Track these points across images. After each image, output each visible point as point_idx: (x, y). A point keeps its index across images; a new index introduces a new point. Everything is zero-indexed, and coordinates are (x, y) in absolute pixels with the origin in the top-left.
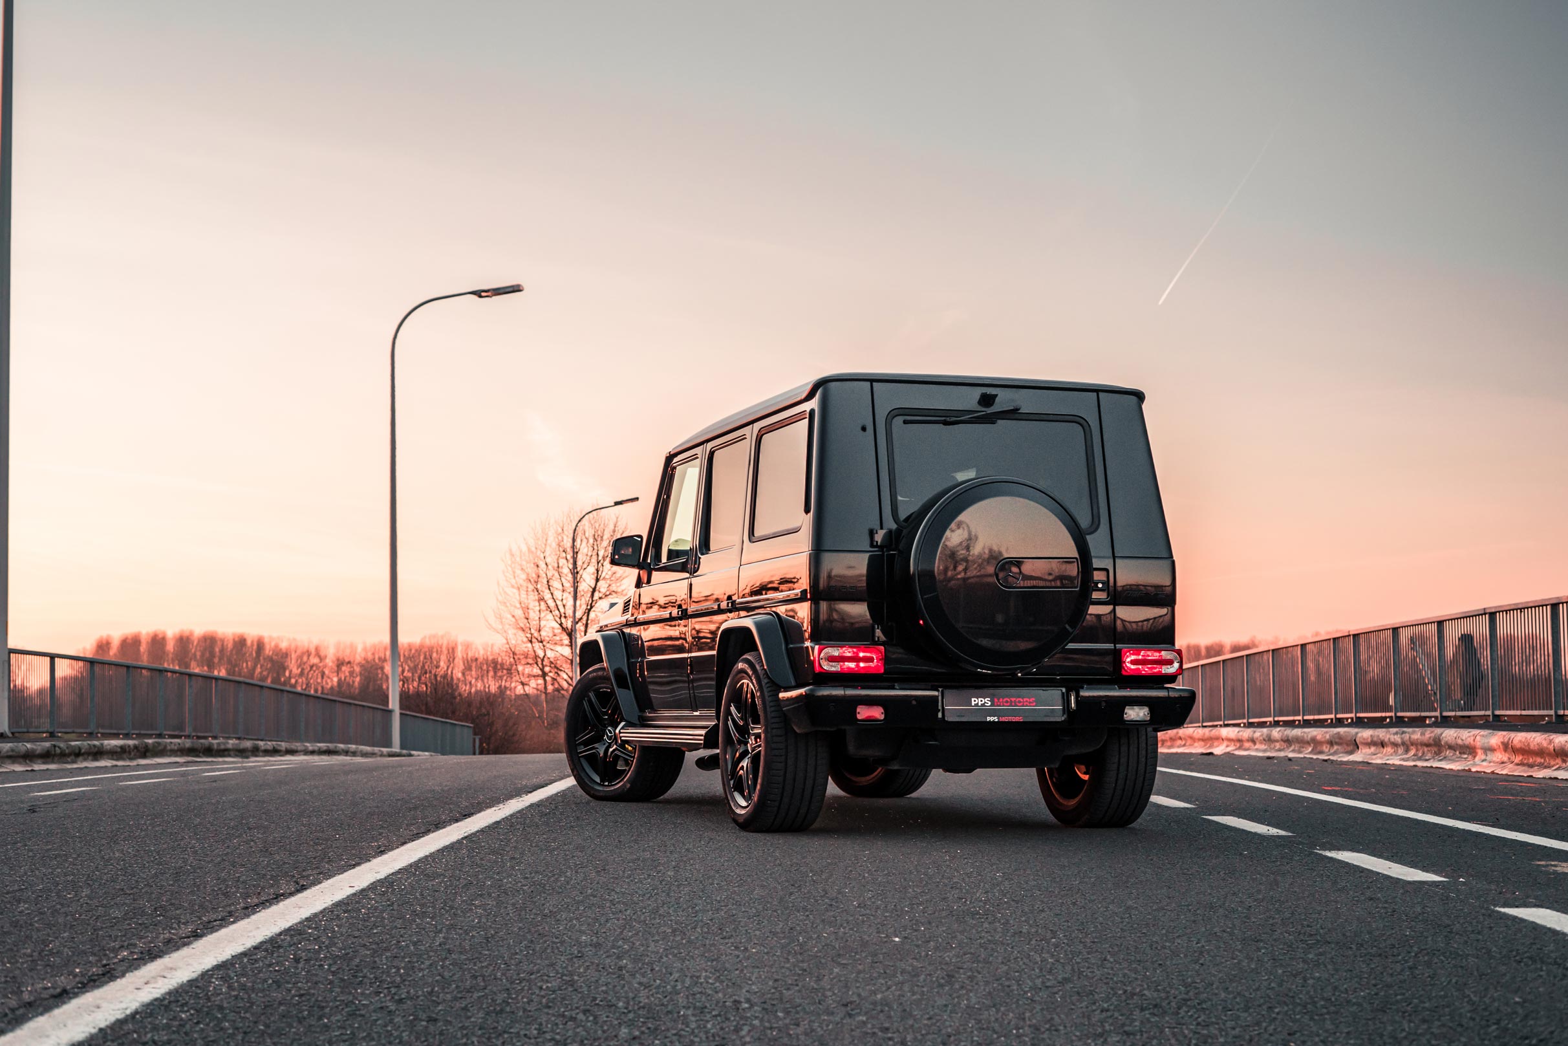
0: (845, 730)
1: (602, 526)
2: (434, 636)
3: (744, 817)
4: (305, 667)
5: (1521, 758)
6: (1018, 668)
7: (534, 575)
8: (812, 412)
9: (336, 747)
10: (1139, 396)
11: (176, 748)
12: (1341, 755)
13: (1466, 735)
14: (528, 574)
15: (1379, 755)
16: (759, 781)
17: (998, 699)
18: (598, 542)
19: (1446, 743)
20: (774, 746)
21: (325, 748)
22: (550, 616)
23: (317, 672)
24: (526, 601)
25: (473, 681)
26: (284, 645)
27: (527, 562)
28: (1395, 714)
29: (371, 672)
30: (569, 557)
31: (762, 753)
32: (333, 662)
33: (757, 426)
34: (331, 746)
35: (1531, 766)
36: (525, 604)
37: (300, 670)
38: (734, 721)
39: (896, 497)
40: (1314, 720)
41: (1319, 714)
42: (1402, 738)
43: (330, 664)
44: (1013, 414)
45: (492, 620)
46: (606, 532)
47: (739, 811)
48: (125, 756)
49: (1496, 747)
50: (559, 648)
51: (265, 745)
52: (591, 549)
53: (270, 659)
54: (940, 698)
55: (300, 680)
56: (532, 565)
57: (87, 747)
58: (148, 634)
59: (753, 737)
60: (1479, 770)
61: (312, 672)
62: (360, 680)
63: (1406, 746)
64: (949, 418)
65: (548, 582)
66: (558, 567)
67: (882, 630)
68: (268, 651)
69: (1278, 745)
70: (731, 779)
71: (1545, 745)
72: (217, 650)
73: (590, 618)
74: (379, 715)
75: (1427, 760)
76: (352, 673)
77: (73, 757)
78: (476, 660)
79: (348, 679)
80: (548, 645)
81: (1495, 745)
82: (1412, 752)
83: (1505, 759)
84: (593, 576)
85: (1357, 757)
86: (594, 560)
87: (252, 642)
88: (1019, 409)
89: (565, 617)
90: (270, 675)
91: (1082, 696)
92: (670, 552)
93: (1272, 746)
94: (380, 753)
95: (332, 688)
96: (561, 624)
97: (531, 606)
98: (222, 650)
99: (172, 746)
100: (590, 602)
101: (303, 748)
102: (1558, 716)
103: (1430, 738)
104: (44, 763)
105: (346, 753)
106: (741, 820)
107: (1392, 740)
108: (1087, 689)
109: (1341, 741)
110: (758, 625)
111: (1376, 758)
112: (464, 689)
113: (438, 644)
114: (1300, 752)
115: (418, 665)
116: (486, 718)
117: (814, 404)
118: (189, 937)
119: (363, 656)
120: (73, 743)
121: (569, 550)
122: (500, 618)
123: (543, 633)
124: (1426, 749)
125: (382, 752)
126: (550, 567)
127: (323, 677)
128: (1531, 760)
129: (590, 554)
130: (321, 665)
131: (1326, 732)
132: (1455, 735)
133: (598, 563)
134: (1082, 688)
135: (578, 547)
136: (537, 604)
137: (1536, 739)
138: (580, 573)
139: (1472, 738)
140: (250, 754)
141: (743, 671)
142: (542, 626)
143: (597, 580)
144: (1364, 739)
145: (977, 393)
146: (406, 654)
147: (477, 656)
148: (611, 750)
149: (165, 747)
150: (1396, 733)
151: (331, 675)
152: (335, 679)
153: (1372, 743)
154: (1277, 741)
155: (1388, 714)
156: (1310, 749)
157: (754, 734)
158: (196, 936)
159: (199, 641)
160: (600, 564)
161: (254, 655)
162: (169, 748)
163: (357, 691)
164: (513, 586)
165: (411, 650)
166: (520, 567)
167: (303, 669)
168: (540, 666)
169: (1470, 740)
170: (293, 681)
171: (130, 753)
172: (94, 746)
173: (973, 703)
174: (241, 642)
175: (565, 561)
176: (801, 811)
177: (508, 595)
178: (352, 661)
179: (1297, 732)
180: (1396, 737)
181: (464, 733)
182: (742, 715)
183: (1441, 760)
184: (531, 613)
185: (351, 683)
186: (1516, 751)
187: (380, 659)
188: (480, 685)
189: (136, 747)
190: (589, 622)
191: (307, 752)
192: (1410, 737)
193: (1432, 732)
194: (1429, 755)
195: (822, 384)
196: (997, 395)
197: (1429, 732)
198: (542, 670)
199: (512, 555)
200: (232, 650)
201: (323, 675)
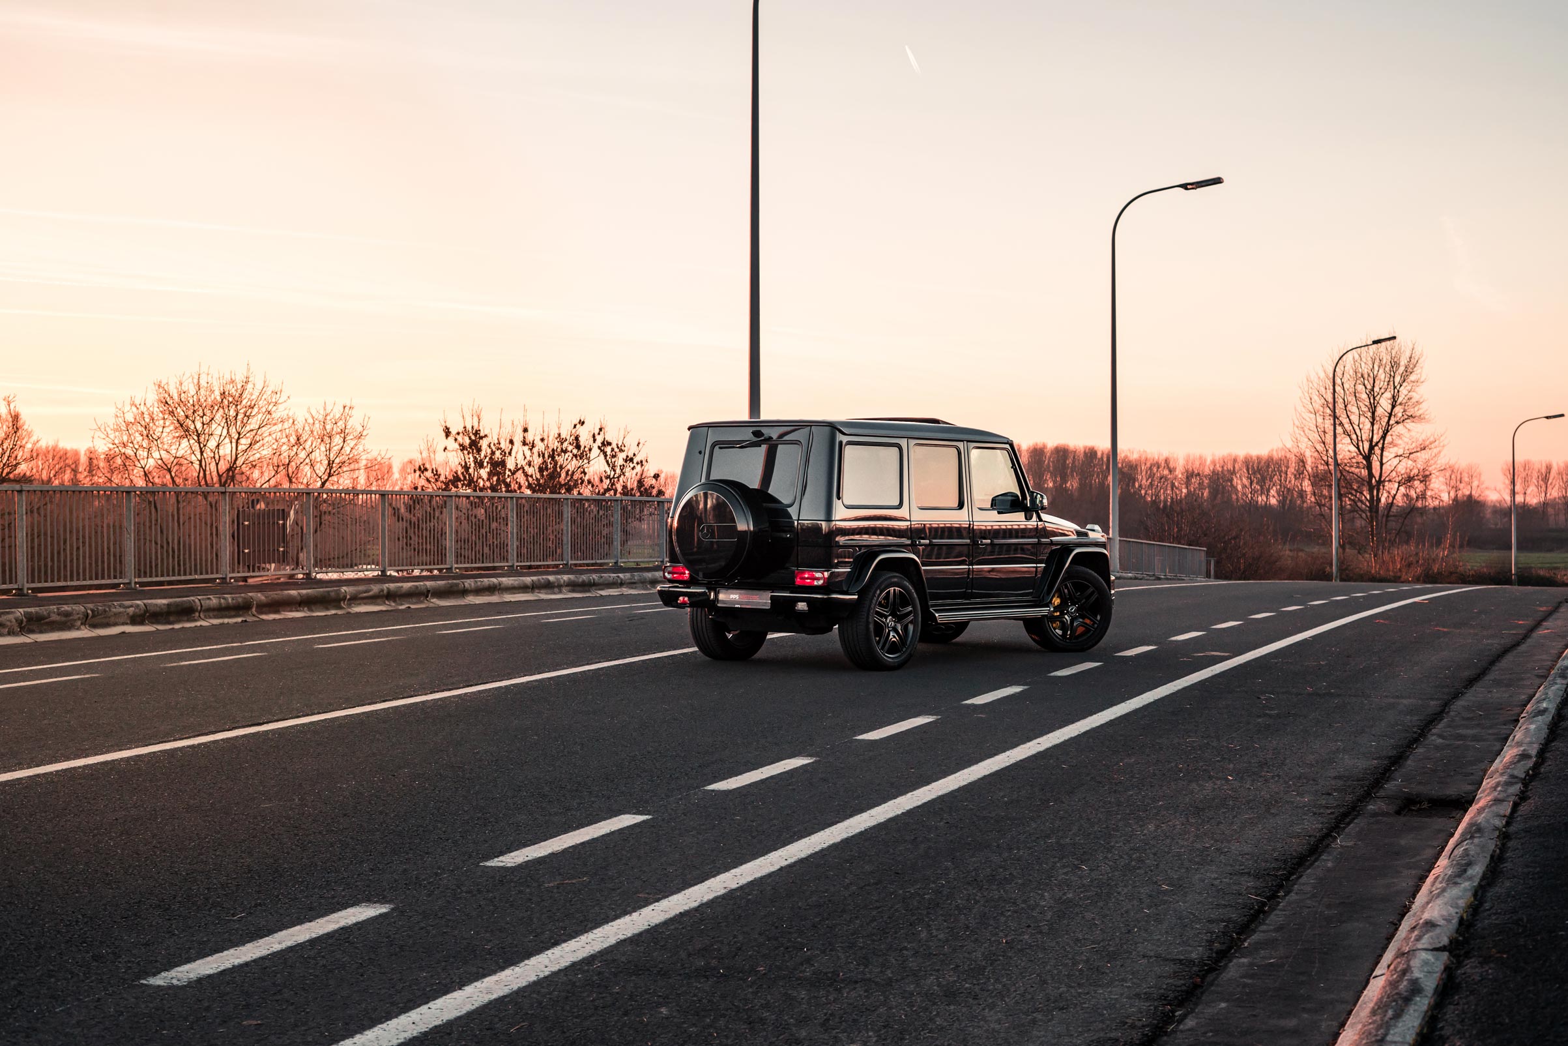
4: (1155, 479)
7: (1331, 400)
14: (1325, 400)
18: (1395, 369)
22: (1348, 440)
23: (1166, 483)
24: (1322, 425)
27: (1325, 388)
29: (1220, 482)
30: (1367, 383)
32: (1182, 474)
36: (1320, 427)
37: (1149, 481)
43: (1180, 476)
44: (769, 441)
46: (1402, 358)
50: (1356, 470)
52: (1388, 375)
55: (1150, 492)
56: (1330, 391)
61: (1162, 484)
62: (1210, 492)
65: (1345, 407)
66: (1356, 393)
73: (1386, 442)
76: (1201, 485)
79: (1197, 491)
80: (1345, 468)
84: (1389, 401)
86: (1391, 386)
87: (1103, 454)
89: (1362, 441)
95: (1181, 499)
96: (1358, 448)
97: (1328, 430)
98: (1074, 462)
100: (1387, 427)
115: (1266, 478)
119: (1211, 468)
121: (1366, 377)
123: (1341, 456)
126: (1347, 392)
127: (1172, 489)
129: (1387, 380)
130: (1170, 476)
133: (1394, 388)
135: (1375, 373)
138: (1378, 398)
142: (1339, 449)
143: (1393, 407)
145: (752, 430)
151: (1181, 487)
152: (1184, 491)
159: (1052, 453)
160: (1396, 390)
163: (1206, 503)
164: (1310, 412)
167: (1152, 481)
170: (1142, 492)
175: (1362, 387)
177: (1305, 420)
184: (1328, 437)
185: (1200, 494)
199: (1310, 381)
201: (1173, 485)
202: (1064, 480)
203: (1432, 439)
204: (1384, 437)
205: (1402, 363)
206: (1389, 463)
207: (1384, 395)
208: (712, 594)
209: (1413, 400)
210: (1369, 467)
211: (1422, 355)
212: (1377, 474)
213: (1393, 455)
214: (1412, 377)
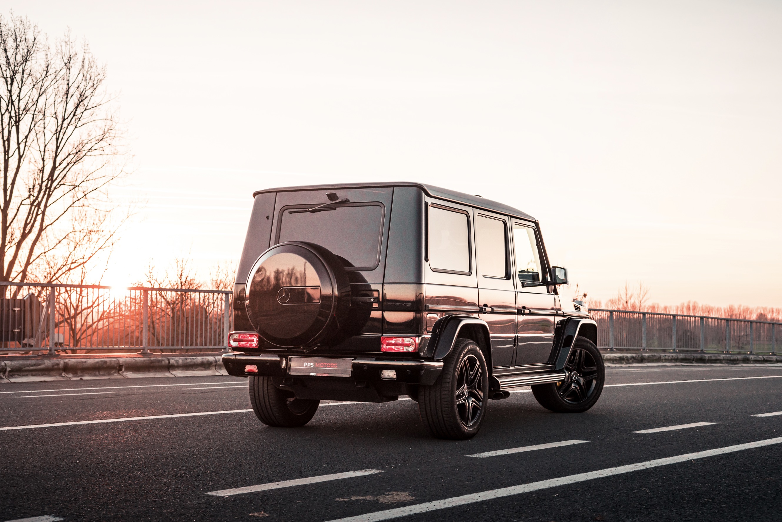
44: (345, 203)
88: (348, 201)
108: (360, 359)
145: (327, 193)
173: (305, 365)
196: (338, 194)
208: (284, 362)
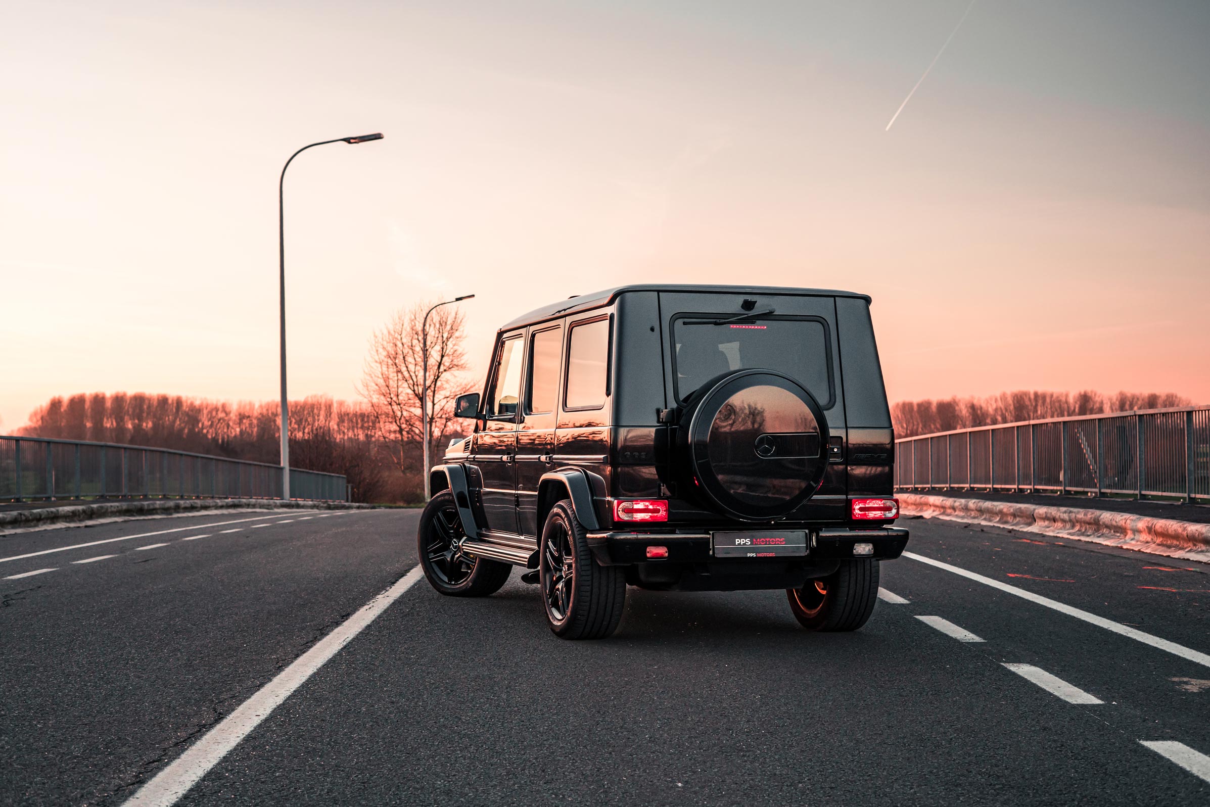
0: (637, 565)
1: (446, 314)
2: (315, 396)
3: (560, 628)
4: (214, 420)
5: (1161, 539)
6: (771, 518)
7: (393, 353)
8: (612, 316)
9: (240, 501)
10: (867, 300)
11: (115, 510)
12: (1022, 526)
13: (1120, 518)
14: (388, 352)
15: (1051, 528)
16: (572, 599)
17: (756, 540)
18: (443, 327)
19: (1104, 523)
20: (583, 573)
21: (231, 503)
22: (406, 385)
23: (223, 424)
24: (387, 373)
25: (346, 431)
26: (197, 403)
27: (388, 343)
28: (1064, 488)
29: (266, 423)
30: (420, 338)
31: (574, 579)
32: (236, 416)
33: (569, 320)
34: (236, 501)
35: (1169, 547)
36: (385, 375)
37: (210, 423)
38: (551, 552)
39: (677, 375)
40: (1001, 488)
41: (1006, 484)
42: (1069, 517)
43: (234, 418)
44: (768, 316)
45: (360, 387)
46: (449, 319)
47: (555, 623)
48: (75, 519)
49: (1142, 530)
50: (412, 410)
51: (184, 503)
52: (437, 332)
53: (187, 414)
54: (711, 540)
55: (211, 431)
56: (392, 345)
57: (46, 513)
58: (91, 395)
59: (566, 566)
60: (1129, 547)
61: (220, 424)
62: (258, 430)
63: (1073, 523)
64: (719, 320)
65: (404, 357)
66: (412, 346)
67: (667, 487)
68: (185, 408)
69: (973, 514)
70: (549, 598)
71: (1180, 532)
72: (145, 407)
73: (437, 386)
74: (272, 471)
75: (1088, 536)
76: (251, 424)
77: (35, 522)
78: (348, 414)
79: (248, 430)
80: (404, 407)
81: (1141, 528)
82: (1077, 528)
83: (1149, 539)
84: (439, 353)
85: (1034, 529)
86: (440, 341)
87: (173, 401)
88: (773, 312)
89: (417, 385)
90: (187, 427)
91: (821, 536)
92: (501, 406)
93: (969, 514)
94: (274, 504)
95: (235, 436)
96: (414, 391)
97: (391, 377)
98: (149, 407)
99: (113, 509)
100: (437, 374)
101: (214, 504)
102: (1190, 498)
103: (1091, 518)
104: (13, 528)
105: (248, 506)
106: (558, 630)
107: (1062, 517)
108: (825, 531)
109: (1022, 515)
110: (569, 479)
111: (1049, 531)
112: (338, 437)
113: (318, 402)
114: (990, 521)
115: (302, 419)
116: (357, 468)
117: (612, 309)
118: (133, 784)
119: (259, 411)
120: (35, 511)
121: (420, 333)
122: (367, 386)
123: (400, 398)
124: (1088, 526)
125: (276, 503)
126: (405, 346)
127: (228, 428)
128: (1169, 542)
129: (436, 336)
130: (226, 418)
131: (1011, 507)
132: (1111, 517)
133: (443, 343)
134: (821, 530)
135: (427, 330)
136: (395, 375)
137: (1173, 525)
138: (429, 350)
139: (1124, 521)
140: (173, 511)
141: (558, 514)
142: (399, 392)
143: (442, 356)
144: (1040, 515)
145: (741, 299)
146: (293, 410)
147: (348, 411)
148: (457, 556)
149: (107, 509)
150: (1065, 512)
151: (235, 426)
152: (238, 430)
153: (1046, 518)
154: (972, 510)
155: (1059, 488)
156: (998, 519)
157: (567, 564)
158: (140, 782)
160: (444, 344)
161: (174, 410)
162: (109, 510)
163: (255, 439)
164: (376, 362)
165: (297, 407)
166: (382, 346)
167: (212, 422)
168: (398, 424)
169: (1122, 523)
170: (205, 431)
171: (79, 516)
172: (52, 512)
173: (737, 543)
174: (163, 401)
175: (417, 341)
176: (604, 623)
177: (372, 368)
178: (251, 415)
179: (988, 504)
180: (1064, 515)
181: (339, 482)
182: (557, 549)
183: (1099, 537)
184: (391, 382)
185: (250, 432)
186: (1157, 534)
187: (273, 414)
188: (350, 434)
189: (84, 511)
190: (436, 389)
191: (217, 507)
192: (1075, 516)
193: (1093, 514)
194: (1090, 531)
195: (619, 295)
196: (756, 302)
197: (1090, 513)
198: (400, 427)
199: (376, 337)
200: (157, 407)
201: (228, 426)
202: (141, 419)
203: (472, 384)
204: (436, 380)
205: (449, 323)
206: (438, 404)
207: (435, 348)
209: (458, 352)
210: (423, 407)
211: (464, 316)
212: (429, 412)
213: (443, 397)
214: (457, 334)
